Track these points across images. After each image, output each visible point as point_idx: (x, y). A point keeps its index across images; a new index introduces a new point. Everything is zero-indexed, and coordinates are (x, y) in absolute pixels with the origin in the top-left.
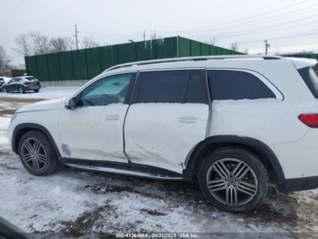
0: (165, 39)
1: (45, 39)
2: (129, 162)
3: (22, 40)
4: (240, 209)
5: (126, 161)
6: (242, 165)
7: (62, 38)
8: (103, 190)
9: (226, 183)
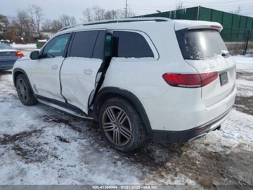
0: (188, 9)
1: (103, 11)
2: (66, 101)
3: (87, 13)
4: (121, 149)
5: (64, 101)
6: (123, 112)
7: (115, 10)
8: (51, 120)
9: (114, 126)
